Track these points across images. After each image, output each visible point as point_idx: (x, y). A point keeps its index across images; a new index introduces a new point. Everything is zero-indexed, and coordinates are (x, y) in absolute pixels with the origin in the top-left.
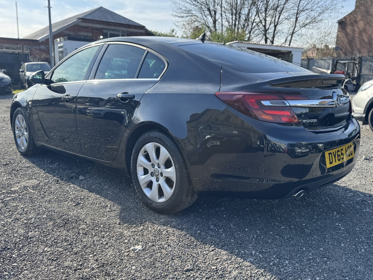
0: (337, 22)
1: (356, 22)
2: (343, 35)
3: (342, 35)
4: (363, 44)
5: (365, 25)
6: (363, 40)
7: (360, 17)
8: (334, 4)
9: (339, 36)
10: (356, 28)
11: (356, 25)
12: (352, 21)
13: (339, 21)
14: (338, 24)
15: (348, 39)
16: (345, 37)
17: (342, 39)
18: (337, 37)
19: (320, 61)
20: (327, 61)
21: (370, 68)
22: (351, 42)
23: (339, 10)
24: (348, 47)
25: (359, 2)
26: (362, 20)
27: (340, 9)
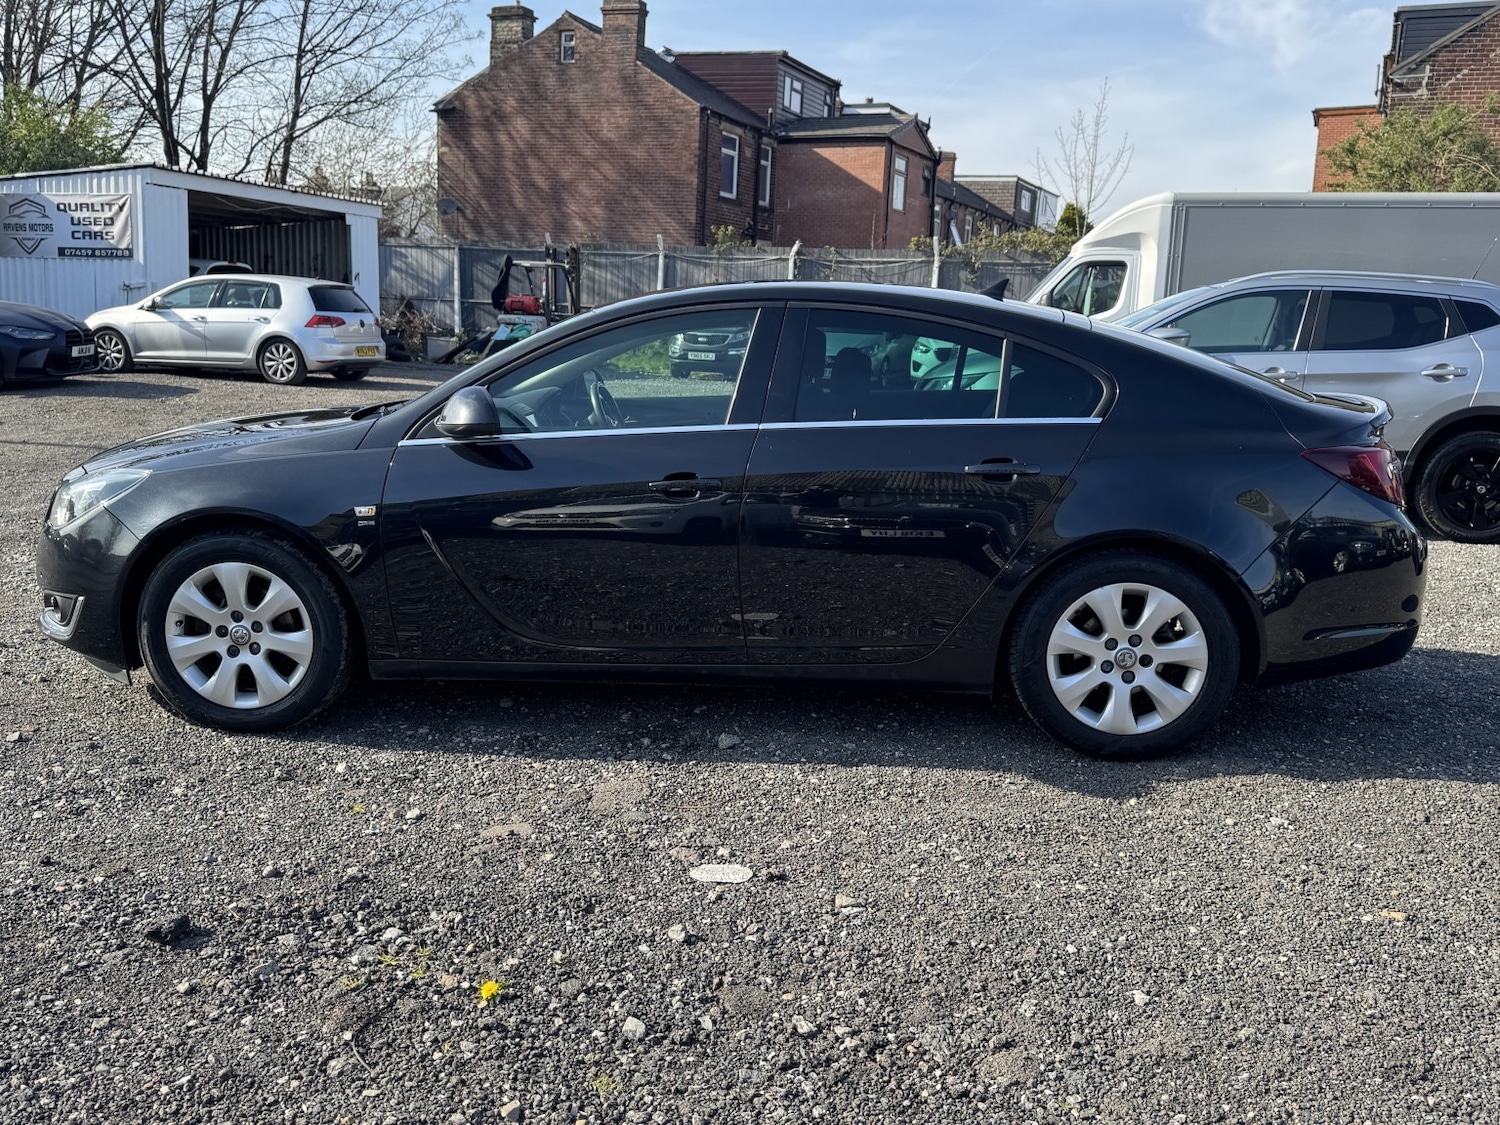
0: (433, 108)
1: (502, 117)
2: (462, 157)
3: (456, 158)
4: (534, 197)
5: (533, 131)
6: (533, 185)
7: (512, 102)
8: (436, 45)
9: (445, 159)
10: (503, 138)
11: (500, 127)
12: (488, 113)
13: (441, 107)
14: (435, 115)
15: (480, 175)
16: (468, 164)
17: (459, 171)
18: (441, 162)
19: (414, 252)
20: (440, 251)
21: (591, 285)
22: (493, 187)
23: (457, 71)
24: (483, 202)
25: (503, 48)
26: (521, 111)
27: (463, 68)
